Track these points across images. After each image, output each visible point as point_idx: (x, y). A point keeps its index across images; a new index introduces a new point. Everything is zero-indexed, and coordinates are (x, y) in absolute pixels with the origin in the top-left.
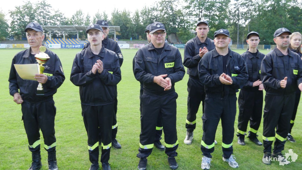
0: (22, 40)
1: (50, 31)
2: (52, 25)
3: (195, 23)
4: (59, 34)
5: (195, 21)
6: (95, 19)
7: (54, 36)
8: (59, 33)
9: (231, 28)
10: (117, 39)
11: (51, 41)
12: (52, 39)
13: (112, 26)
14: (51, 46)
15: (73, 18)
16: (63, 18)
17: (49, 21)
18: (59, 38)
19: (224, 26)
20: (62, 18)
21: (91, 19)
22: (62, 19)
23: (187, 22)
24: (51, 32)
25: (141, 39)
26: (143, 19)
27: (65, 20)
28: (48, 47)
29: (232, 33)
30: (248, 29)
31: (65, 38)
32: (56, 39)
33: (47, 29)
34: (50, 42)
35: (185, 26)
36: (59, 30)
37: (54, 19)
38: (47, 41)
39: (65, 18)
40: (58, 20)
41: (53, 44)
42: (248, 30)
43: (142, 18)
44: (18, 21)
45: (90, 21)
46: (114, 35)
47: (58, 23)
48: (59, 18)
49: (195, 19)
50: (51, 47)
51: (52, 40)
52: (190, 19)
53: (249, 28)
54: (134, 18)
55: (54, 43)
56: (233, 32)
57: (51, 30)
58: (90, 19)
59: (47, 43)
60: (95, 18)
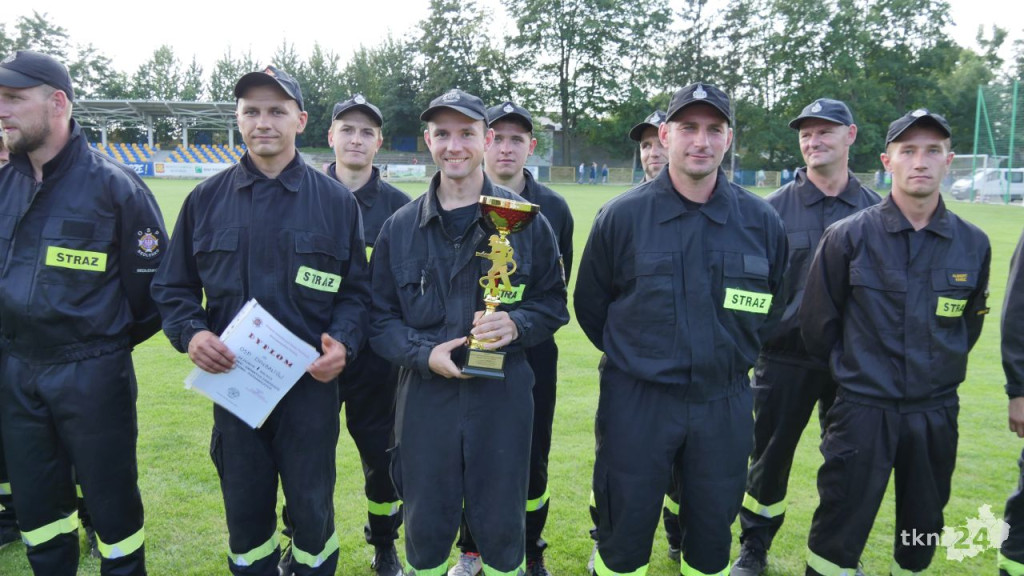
15: (143, 73)
16: (109, 73)
21: (206, 80)
22: (106, 77)
27: (114, 79)
39: (113, 75)
45: (200, 84)
48: (95, 75)
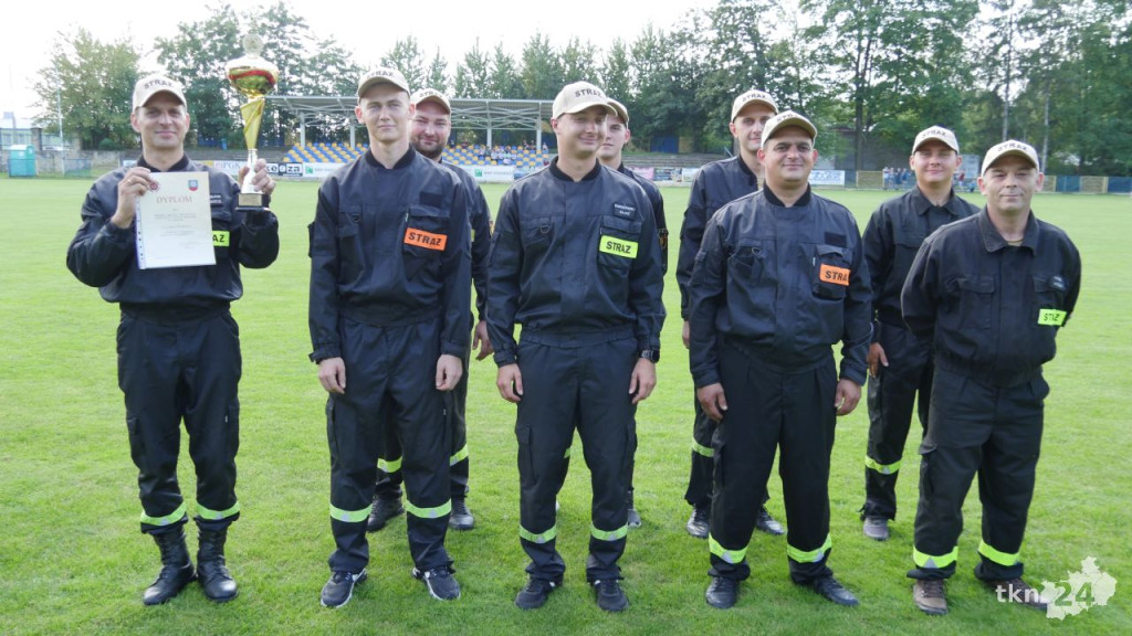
0: (199, 145)
1: (302, 117)
2: (311, 92)
3: (840, 92)
4: (333, 128)
5: (841, 82)
6: (461, 72)
7: (314, 136)
8: (333, 121)
9: (979, 110)
10: (545, 146)
11: (305, 152)
12: (310, 144)
13: (524, 98)
14: (311, 171)
16: (348, 66)
17: (294, 78)
18: (330, 140)
19: (954, 103)
20: (343, 67)
21: (450, 73)
22: (343, 71)
23: (810, 89)
24: (307, 120)
25: (633, 150)
26: (640, 75)
27: (354, 74)
28: (301, 174)
29: (983, 131)
30: (1043, 114)
31: (356, 143)
32: (322, 145)
33: (294, 106)
34: (301, 156)
35: (804, 104)
36: (335, 112)
37: (313, 73)
38: (292, 152)
39: (355, 68)
40: (329, 76)
41: (314, 165)
42: (1043, 121)
43: (638, 72)
44: (187, 78)
45: (444, 79)
46: (534, 133)
47: (329, 85)
48: (331, 69)
49: (842, 75)
50: (309, 175)
51: (306, 149)
52: (823, 76)
53: (1050, 111)
54: (607, 71)
55: (319, 160)
56: (983, 126)
57: (305, 112)
58: (444, 73)
59: (291, 157)
60: (462, 69)
